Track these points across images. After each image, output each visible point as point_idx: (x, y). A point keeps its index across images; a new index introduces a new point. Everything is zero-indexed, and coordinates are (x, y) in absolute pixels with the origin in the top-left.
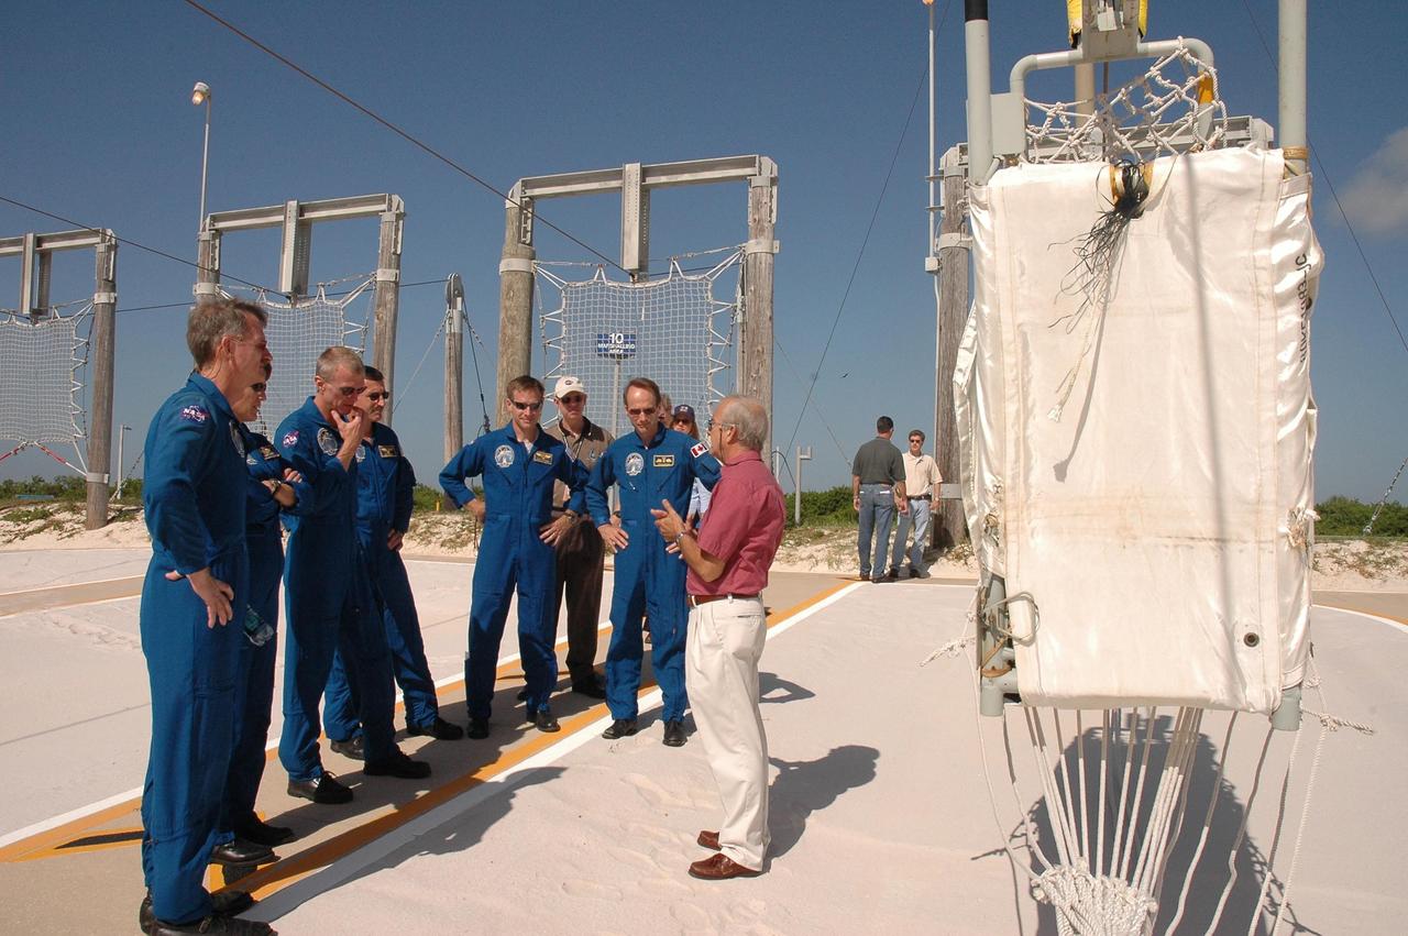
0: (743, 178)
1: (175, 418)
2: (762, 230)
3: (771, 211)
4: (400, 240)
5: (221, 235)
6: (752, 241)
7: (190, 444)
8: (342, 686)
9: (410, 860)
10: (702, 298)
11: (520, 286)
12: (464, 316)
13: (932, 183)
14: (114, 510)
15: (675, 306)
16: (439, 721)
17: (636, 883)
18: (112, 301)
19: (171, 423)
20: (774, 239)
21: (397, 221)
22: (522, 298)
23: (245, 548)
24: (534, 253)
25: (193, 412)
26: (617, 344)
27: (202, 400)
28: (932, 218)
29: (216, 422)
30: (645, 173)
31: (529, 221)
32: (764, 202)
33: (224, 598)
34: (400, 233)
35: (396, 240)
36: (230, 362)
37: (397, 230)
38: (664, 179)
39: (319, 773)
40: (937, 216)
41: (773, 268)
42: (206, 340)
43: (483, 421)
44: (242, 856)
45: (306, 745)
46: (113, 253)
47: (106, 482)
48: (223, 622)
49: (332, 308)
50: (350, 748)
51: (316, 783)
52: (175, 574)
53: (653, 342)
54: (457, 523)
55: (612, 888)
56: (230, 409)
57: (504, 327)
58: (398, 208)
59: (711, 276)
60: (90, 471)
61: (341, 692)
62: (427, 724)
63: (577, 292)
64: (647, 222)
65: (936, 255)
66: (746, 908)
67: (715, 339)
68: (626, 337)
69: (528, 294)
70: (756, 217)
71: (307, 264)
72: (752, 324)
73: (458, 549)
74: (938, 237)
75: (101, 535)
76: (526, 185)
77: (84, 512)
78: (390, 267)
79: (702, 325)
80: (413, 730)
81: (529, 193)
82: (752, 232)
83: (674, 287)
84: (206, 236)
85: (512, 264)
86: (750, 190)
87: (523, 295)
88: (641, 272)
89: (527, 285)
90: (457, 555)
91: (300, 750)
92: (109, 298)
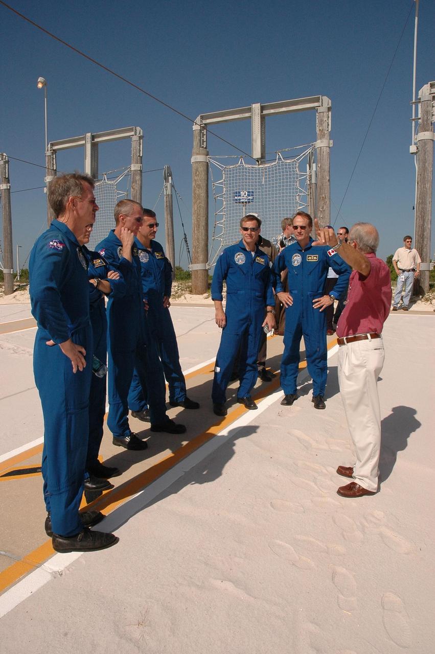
0: (313, 108)
1: (45, 247)
2: (324, 135)
3: (328, 125)
4: (141, 149)
5: (56, 152)
6: (319, 141)
7: (55, 264)
8: (138, 383)
9: (184, 489)
10: (294, 171)
11: (202, 169)
12: (172, 186)
13: (414, 106)
14: (16, 286)
15: (280, 176)
16: (187, 399)
17: (310, 501)
18: (9, 188)
19: (42, 251)
20: (330, 139)
21: (140, 139)
22: (203, 175)
23: (90, 323)
24: (208, 152)
25: (55, 244)
26: (244, 196)
27: (60, 236)
28: (413, 125)
29: (69, 248)
30: (262, 108)
31: (205, 136)
32: (325, 120)
33: (79, 354)
34: (141, 146)
35: (139, 149)
36: (75, 212)
37: (140, 144)
38: (272, 111)
39: (129, 434)
40: (416, 124)
41: (330, 154)
42: (60, 199)
43: (184, 237)
44: (94, 486)
45: (122, 419)
46: (7, 165)
47: (12, 273)
48: (81, 369)
49: (110, 185)
50: (142, 416)
51: (128, 439)
52: (51, 342)
53: (269, 194)
54: (175, 286)
55: (298, 504)
56: (76, 240)
57: (195, 190)
58: (140, 133)
59: (298, 160)
60: (5, 268)
61: (137, 387)
62: (181, 400)
63: (230, 171)
64: (264, 133)
65: (415, 144)
66: (373, 516)
67: (301, 192)
68: (249, 192)
69: (206, 173)
70: (321, 128)
71: (97, 164)
72: (319, 184)
73: (177, 299)
74: (417, 134)
75: (11, 298)
76: (202, 118)
77: (3, 287)
78: (137, 163)
79: (294, 185)
80: (174, 404)
81: (204, 122)
82: (318, 136)
83: (279, 166)
84: (49, 153)
85: (197, 158)
86: (317, 114)
87: (203, 174)
88: (262, 159)
89: (205, 168)
90: (177, 302)
91: (119, 421)
92: (7, 186)
